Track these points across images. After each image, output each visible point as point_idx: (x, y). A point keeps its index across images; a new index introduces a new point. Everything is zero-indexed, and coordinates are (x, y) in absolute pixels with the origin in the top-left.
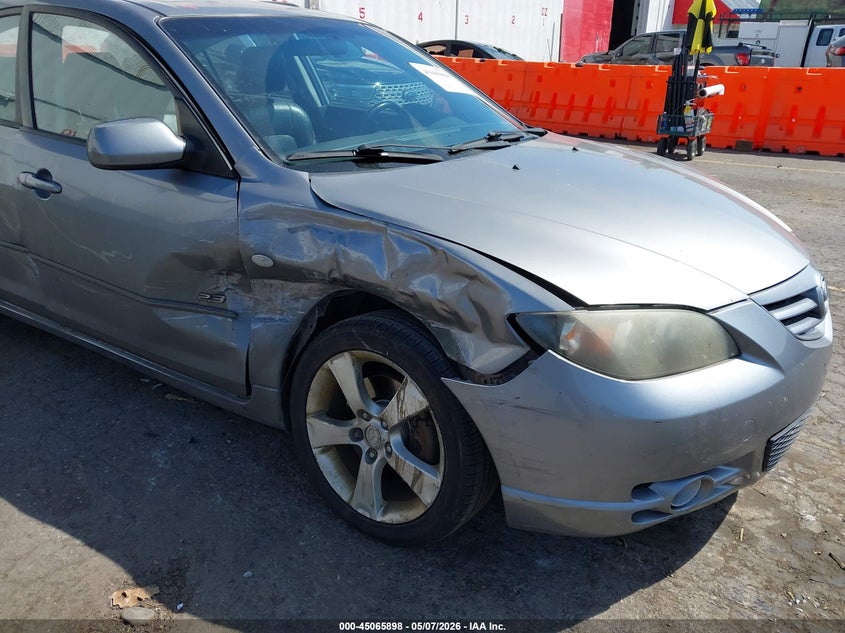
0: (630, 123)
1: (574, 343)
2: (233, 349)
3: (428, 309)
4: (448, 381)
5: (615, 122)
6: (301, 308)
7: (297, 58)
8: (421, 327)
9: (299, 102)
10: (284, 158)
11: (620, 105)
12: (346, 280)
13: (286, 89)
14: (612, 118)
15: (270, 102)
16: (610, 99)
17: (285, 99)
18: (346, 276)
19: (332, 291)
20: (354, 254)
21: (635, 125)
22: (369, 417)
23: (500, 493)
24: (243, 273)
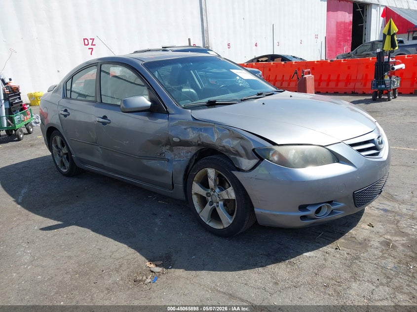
0: (359, 85)
1: (276, 158)
2: (167, 172)
3: (228, 151)
4: (234, 172)
5: (351, 86)
6: (189, 155)
7: (192, 71)
8: (227, 158)
9: (192, 88)
10: (183, 106)
11: (353, 77)
12: (202, 144)
13: (188, 83)
14: (350, 84)
15: (181, 88)
16: (348, 76)
17: (187, 87)
18: (202, 142)
19: (199, 149)
20: (205, 134)
21: (361, 87)
22: (214, 192)
23: (254, 211)
24: (170, 145)
